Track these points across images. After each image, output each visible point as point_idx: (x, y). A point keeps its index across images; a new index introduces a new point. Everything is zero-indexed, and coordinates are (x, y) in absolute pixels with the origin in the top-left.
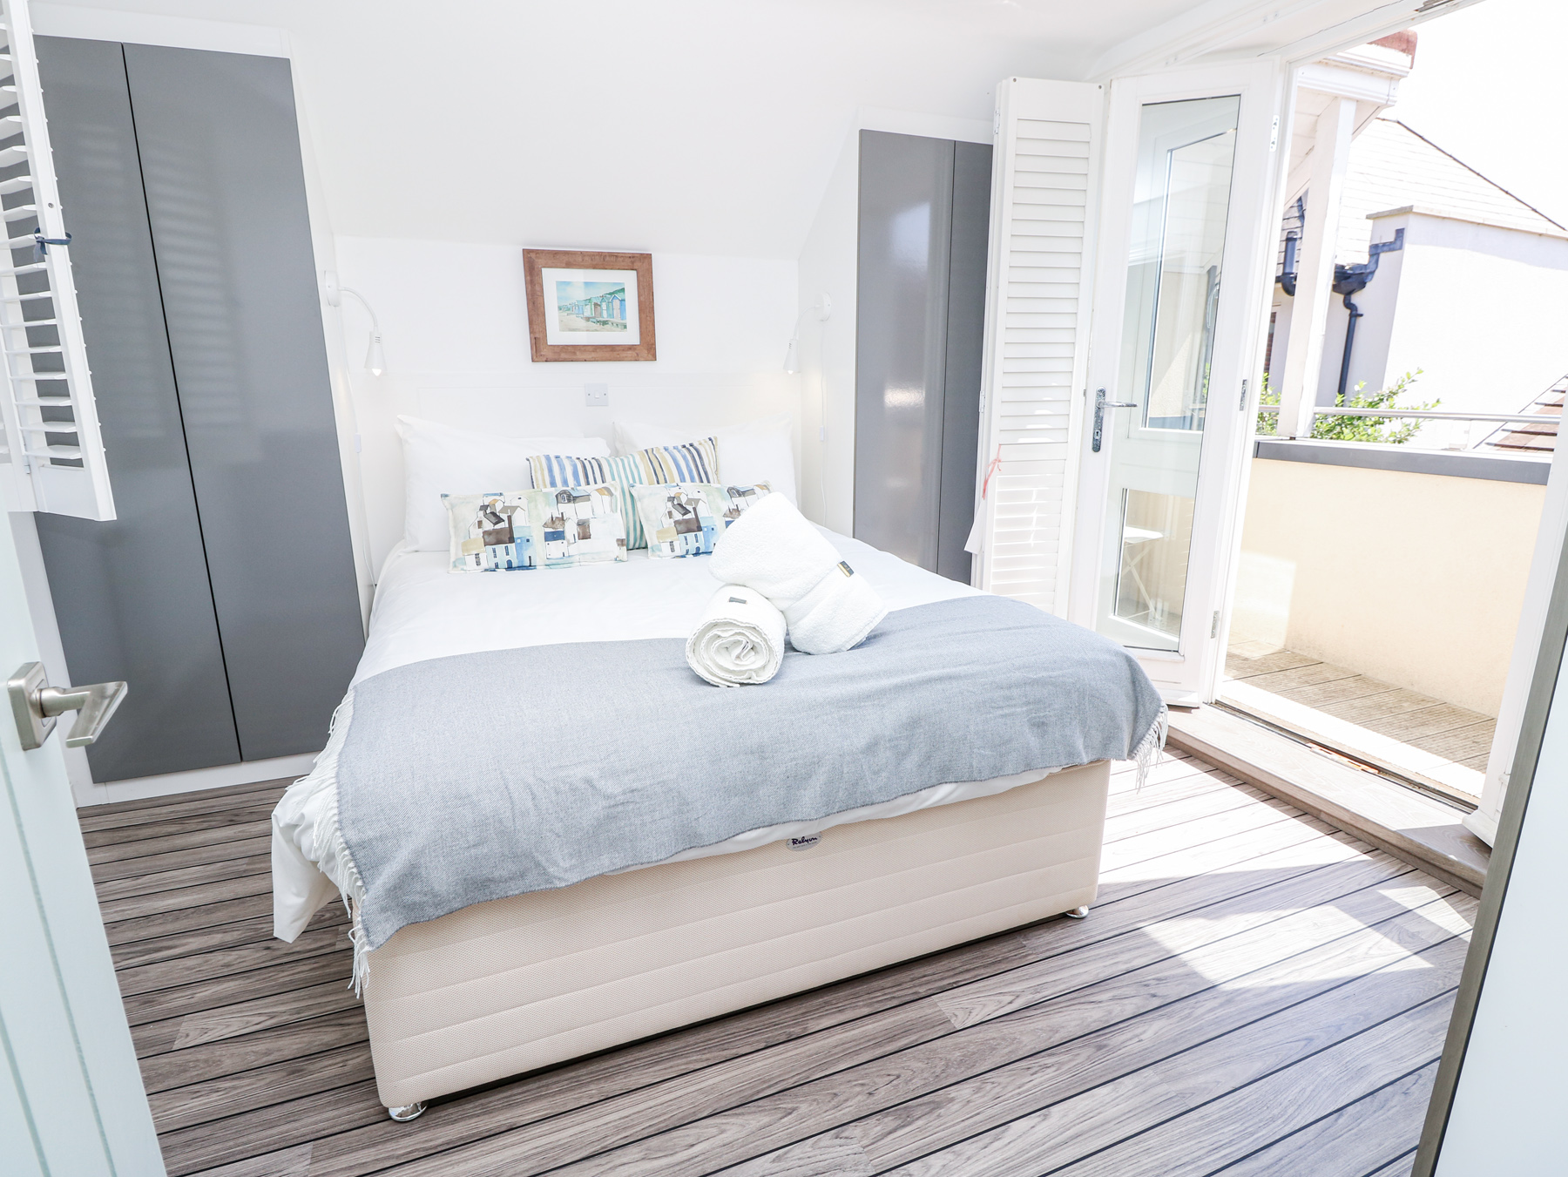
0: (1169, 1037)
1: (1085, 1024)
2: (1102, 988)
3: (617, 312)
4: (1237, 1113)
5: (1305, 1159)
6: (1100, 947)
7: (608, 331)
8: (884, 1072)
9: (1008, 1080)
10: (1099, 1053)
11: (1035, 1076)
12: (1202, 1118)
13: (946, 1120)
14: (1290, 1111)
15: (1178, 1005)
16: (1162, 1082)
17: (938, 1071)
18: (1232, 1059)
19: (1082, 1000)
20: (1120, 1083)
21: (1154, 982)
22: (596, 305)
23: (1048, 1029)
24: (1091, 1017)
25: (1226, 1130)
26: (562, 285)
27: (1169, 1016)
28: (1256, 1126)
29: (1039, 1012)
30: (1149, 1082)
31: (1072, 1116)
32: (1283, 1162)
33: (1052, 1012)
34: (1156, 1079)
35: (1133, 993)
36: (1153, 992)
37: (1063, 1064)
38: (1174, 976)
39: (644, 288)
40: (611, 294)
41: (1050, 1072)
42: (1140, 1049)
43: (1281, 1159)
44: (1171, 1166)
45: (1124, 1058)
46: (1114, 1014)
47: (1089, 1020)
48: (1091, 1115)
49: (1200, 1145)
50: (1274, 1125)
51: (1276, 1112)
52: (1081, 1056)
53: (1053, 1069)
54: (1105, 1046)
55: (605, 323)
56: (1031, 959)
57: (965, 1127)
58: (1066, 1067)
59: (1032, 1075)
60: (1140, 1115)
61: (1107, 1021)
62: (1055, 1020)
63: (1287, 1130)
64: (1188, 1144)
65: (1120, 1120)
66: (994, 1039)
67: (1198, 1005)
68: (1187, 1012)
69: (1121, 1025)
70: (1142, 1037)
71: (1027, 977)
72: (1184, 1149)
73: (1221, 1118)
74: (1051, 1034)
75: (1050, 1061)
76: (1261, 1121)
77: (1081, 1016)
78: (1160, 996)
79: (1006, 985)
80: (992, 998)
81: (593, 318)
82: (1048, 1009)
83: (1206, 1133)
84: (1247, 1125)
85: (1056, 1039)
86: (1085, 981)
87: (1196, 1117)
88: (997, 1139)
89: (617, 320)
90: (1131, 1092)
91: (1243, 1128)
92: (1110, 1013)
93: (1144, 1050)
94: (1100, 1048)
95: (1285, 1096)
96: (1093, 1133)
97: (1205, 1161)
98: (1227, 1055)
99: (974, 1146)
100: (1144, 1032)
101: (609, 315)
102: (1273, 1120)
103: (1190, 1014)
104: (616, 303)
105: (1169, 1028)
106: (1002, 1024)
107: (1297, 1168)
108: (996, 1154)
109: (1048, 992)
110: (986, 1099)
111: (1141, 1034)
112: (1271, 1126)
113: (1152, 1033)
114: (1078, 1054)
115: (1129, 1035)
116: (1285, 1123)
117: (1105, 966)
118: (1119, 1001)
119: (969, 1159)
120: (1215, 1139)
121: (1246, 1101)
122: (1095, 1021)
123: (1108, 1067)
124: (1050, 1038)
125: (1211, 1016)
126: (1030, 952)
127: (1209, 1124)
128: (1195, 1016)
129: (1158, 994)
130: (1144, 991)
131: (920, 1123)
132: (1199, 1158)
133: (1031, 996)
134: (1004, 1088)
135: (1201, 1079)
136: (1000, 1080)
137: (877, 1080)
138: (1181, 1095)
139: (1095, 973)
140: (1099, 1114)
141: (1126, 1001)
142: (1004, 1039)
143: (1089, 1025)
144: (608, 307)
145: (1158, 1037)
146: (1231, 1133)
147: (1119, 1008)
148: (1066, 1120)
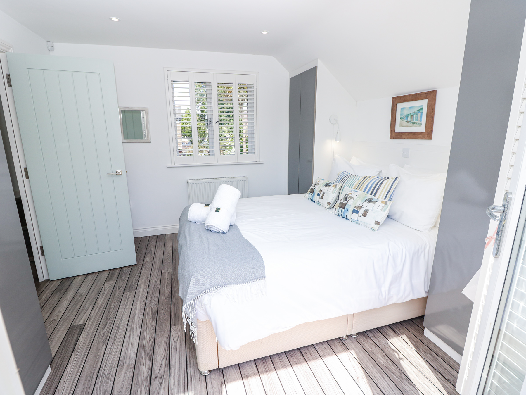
0: (140, 373)
1: (157, 354)
2: (167, 364)
3: (419, 118)
4: (109, 376)
5: (87, 385)
6: (184, 372)
7: (415, 126)
8: (167, 312)
9: (151, 333)
10: (146, 353)
11: (149, 337)
12: (114, 367)
13: (149, 320)
14: (99, 391)
15: (148, 383)
16: (129, 364)
17: (162, 321)
18: (122, 386)
19: (165, 357)
20: (135, 354)
21: (161, 381)
22: (412, 116)
23: (161, 345)
24: (158, 357)
25: (107, 371)
26: (402, 109)
27: (147, 377)
28: (102, 379)
29: (167, 345)
30: (131, 361)
31: (134, 341)
32: (91, 379)
33: (165, 348)
34: (131, 363)
35: (160, 372)
36: (158, 378)
37: (148, 344)
38: (160, 388)
39: (430, 107)
40: (418, 111)
41: (148, 341)
42: (141, 364)
43: (92, 379)
44: (110, 354)
45: (141, 358)
46: (156, 362)
47: (158, 356)
48: (132, 345)
49: (109, 363)
50: (99, 384)
51: (102, 387)
52: (148, 348)
53: (148, 342)
54: (147, 356)
55: (414, 123)
56: (188, 350)
57: (145, 322)
58: (147, 344)
59: (150, 337)
60: (125, 354)
61: (155, 360)
62: (162, 347)
63: (96, 386)
64: (111, 361)
65: (127, 349)
66: (164, 333)
67: (145, 389)
68: (145, 384)
69: (151, 363)
70: (144, 366)
71: (181, 346)
72: (111, 359)
73: (111, 372)
74: (159, 345)
75: (151, 342)
76: (103, 381)
77: (160, 354)
78: (155, 379)
79: (180, 341)
80: (177, 336)
81: (410, 121)
82: (167, 347)
83: (110, 366)
84: (105, 377)
85: (156, 346)
86: (172, 360)
87: (115, 366)
88: (139, 326)
89: (419, 122)
90: (131, 355)
91: (105, 376)
92: (157, 362)
93: (140, 364)
94: (148, 354)
95: (103, 393)
96: (128, 343)
97: (105, 362)
98: (125, 386)
99: (140, 322)
100: (146, 368)
101: (417, 120)
102: (101, 385)
103: (144, 384)
104: (419, 114)
105: (143, 375)
106: (168, 336)
107: (87, 381)
108: (136, 325)
109: (173, 349)
110: (149, 327)
111: (145, 366)
112: (100, 383)
113: (144, 370)
114: (149, 348)
115: (147, 363)
116: (98, 387)
117: (175, 369)
118: (160, 366)
119: (138, 321)
120: (108, 367)
121: (110, 381)
122: (156, 357)
123: (141, 353)
124: (157, 344)
125: (139, 390)
126: (191, 351)
127: (112, 368)
128: (142, 385)
129: (156, 379)
130: (160, 376)
131: (151, 315)
132: (107, 361)
133: (173, 345)
134: (150, 331)
135: (123, 374)
136: (152, 331)
137: (165, 311)
138: (123, 366)
139: (174, 365)
140: (131, 346)
141: (159, 368)
142: (163, 335)
143: (156, 355)
144: (416, 116)
145: (142, 370)
146: (106, 372)
147: (157, 365)
148: (134, 339)
